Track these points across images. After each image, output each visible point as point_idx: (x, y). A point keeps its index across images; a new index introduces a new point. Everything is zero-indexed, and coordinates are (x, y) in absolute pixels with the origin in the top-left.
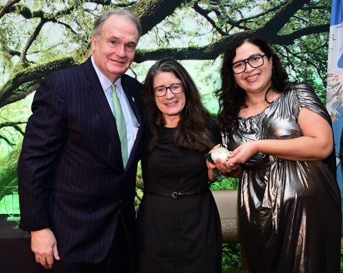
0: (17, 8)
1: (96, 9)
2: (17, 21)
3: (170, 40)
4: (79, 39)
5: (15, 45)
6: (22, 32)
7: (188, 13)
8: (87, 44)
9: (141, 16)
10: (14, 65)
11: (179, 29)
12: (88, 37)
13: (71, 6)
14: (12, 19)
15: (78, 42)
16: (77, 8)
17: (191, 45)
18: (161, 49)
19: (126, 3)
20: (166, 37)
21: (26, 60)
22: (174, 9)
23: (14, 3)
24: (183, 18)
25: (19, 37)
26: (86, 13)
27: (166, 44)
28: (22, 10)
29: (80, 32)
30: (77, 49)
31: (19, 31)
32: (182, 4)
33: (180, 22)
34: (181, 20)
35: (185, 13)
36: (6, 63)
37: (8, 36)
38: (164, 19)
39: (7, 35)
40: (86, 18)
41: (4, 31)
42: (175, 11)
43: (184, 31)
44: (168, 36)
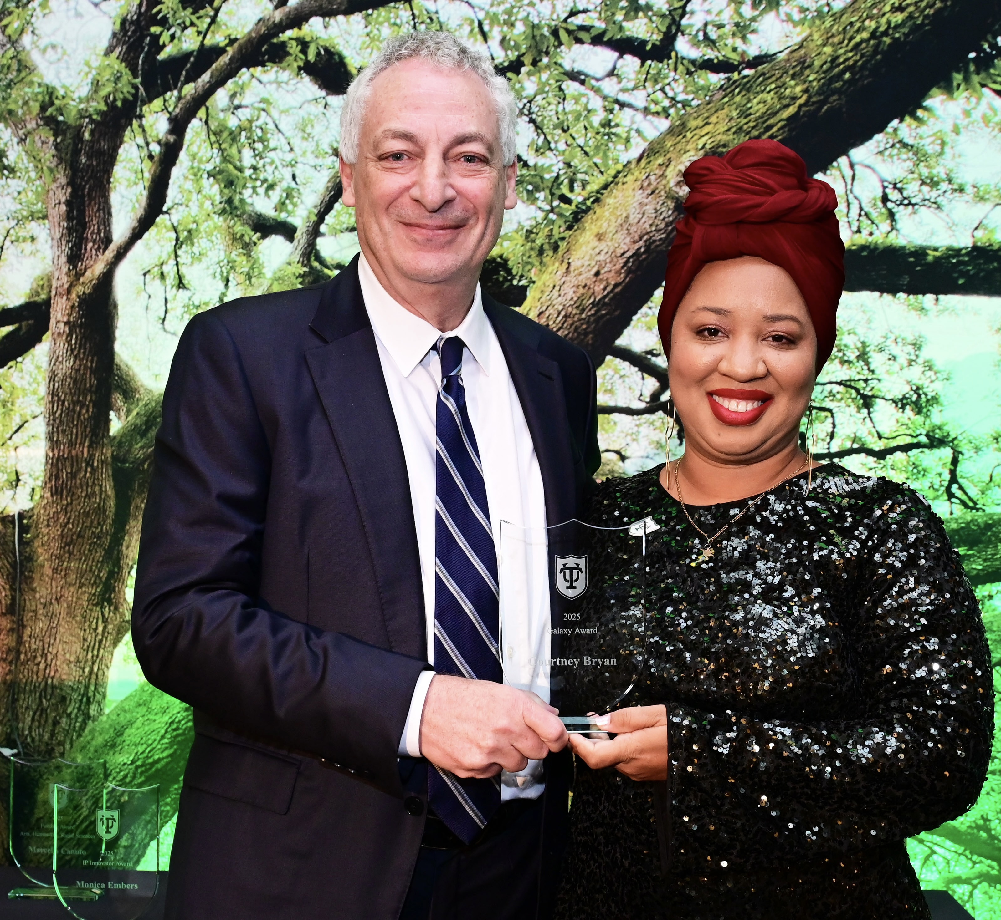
0: (294, 48)
1: (612, 73)
2: (292, 100)
3: (901, 213)
4: (537, 189)
5: (276, 195)
6: (310, 146)
7: (977, 115)
8: (568, 210)
9: (792, 110)
10: (268, 273)
11: (939, 171)
12: (572, 182)
13: (513, 55)
14: (270, 92)
15: (531, 197)
16: (535, 63)
17: (982, 238)
18: (863, 248)
19: (735, 58)
20: (885, 199)
21: (318, 258)
22: (924, 94)
23: (281, 27)
24: (956, 131)
25: (293, 164)
26: (571, 87)
27: (885, 226)
28: (311, 57)
29: (541, 161)
30: (527, 225)
31: (296, 142)
32: (958, 77)
33: (943, 144)
34: (950, 138)
35: (967, 113)
36: (232, 265)
37: (247, 158)
38: (881, 129)
39: (247, 153)
40: (569, 106)
41: (234, 137)
42: (927, 103)
43: (958, 180)
44: (894, 195)
